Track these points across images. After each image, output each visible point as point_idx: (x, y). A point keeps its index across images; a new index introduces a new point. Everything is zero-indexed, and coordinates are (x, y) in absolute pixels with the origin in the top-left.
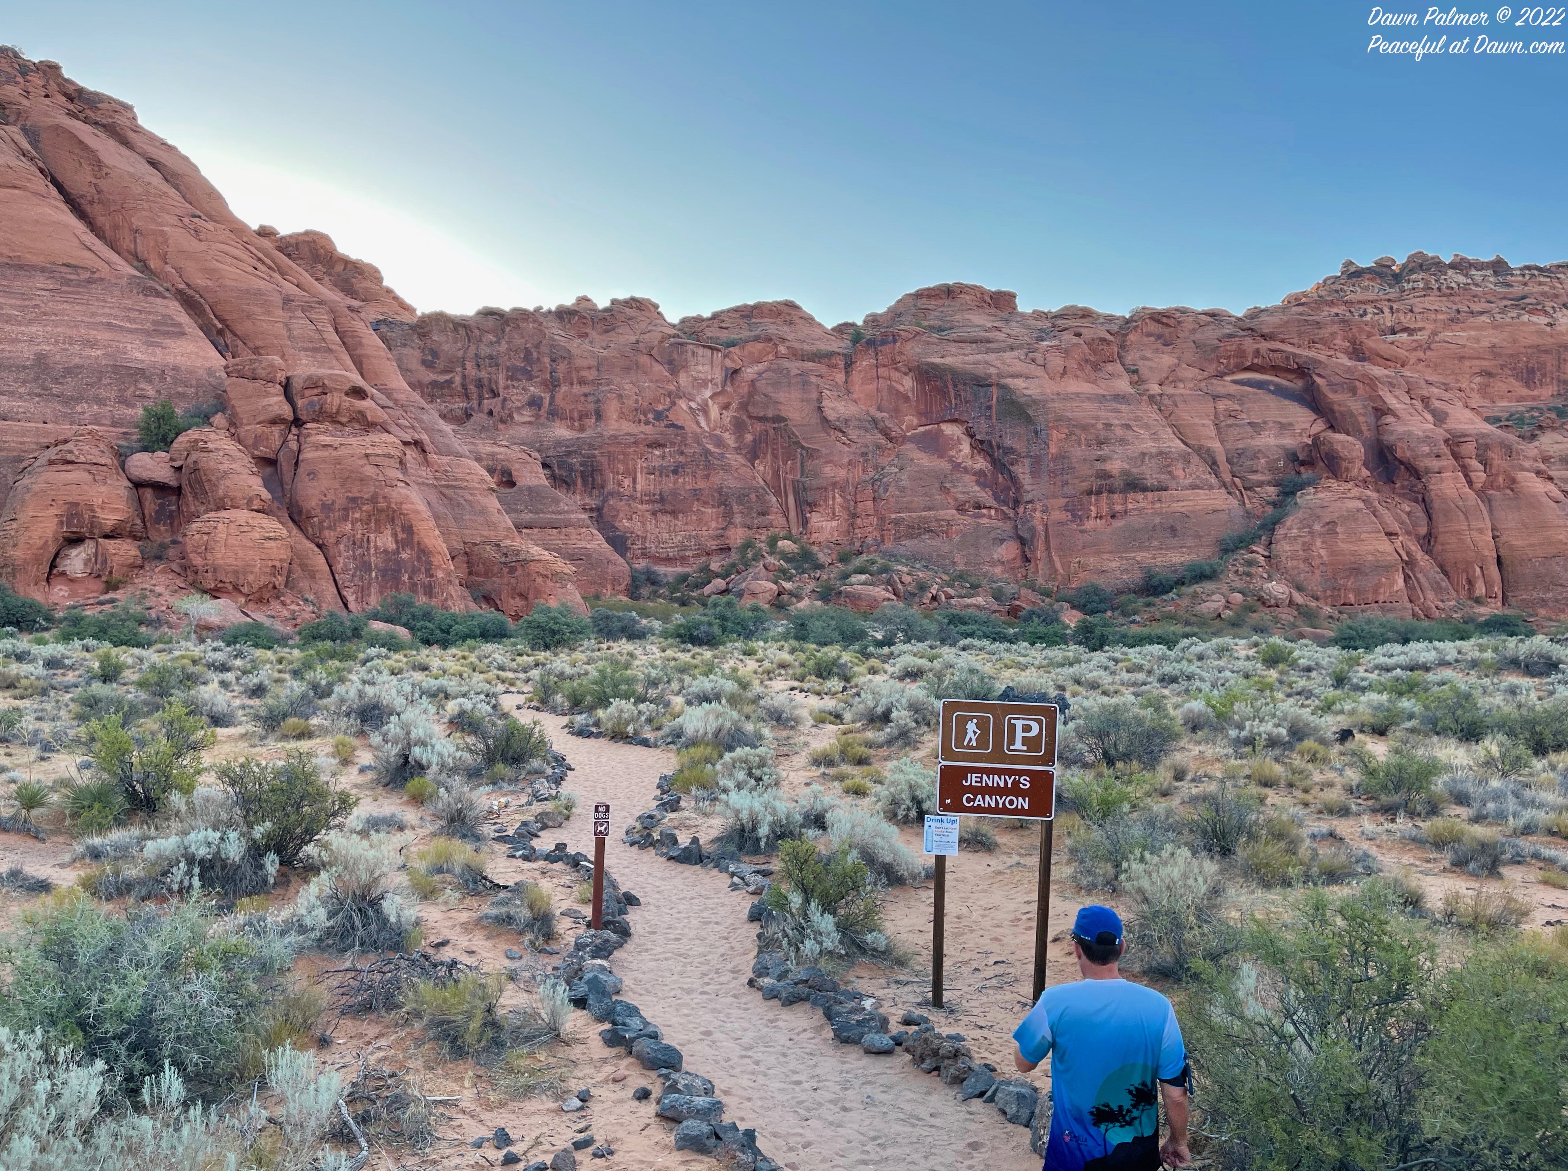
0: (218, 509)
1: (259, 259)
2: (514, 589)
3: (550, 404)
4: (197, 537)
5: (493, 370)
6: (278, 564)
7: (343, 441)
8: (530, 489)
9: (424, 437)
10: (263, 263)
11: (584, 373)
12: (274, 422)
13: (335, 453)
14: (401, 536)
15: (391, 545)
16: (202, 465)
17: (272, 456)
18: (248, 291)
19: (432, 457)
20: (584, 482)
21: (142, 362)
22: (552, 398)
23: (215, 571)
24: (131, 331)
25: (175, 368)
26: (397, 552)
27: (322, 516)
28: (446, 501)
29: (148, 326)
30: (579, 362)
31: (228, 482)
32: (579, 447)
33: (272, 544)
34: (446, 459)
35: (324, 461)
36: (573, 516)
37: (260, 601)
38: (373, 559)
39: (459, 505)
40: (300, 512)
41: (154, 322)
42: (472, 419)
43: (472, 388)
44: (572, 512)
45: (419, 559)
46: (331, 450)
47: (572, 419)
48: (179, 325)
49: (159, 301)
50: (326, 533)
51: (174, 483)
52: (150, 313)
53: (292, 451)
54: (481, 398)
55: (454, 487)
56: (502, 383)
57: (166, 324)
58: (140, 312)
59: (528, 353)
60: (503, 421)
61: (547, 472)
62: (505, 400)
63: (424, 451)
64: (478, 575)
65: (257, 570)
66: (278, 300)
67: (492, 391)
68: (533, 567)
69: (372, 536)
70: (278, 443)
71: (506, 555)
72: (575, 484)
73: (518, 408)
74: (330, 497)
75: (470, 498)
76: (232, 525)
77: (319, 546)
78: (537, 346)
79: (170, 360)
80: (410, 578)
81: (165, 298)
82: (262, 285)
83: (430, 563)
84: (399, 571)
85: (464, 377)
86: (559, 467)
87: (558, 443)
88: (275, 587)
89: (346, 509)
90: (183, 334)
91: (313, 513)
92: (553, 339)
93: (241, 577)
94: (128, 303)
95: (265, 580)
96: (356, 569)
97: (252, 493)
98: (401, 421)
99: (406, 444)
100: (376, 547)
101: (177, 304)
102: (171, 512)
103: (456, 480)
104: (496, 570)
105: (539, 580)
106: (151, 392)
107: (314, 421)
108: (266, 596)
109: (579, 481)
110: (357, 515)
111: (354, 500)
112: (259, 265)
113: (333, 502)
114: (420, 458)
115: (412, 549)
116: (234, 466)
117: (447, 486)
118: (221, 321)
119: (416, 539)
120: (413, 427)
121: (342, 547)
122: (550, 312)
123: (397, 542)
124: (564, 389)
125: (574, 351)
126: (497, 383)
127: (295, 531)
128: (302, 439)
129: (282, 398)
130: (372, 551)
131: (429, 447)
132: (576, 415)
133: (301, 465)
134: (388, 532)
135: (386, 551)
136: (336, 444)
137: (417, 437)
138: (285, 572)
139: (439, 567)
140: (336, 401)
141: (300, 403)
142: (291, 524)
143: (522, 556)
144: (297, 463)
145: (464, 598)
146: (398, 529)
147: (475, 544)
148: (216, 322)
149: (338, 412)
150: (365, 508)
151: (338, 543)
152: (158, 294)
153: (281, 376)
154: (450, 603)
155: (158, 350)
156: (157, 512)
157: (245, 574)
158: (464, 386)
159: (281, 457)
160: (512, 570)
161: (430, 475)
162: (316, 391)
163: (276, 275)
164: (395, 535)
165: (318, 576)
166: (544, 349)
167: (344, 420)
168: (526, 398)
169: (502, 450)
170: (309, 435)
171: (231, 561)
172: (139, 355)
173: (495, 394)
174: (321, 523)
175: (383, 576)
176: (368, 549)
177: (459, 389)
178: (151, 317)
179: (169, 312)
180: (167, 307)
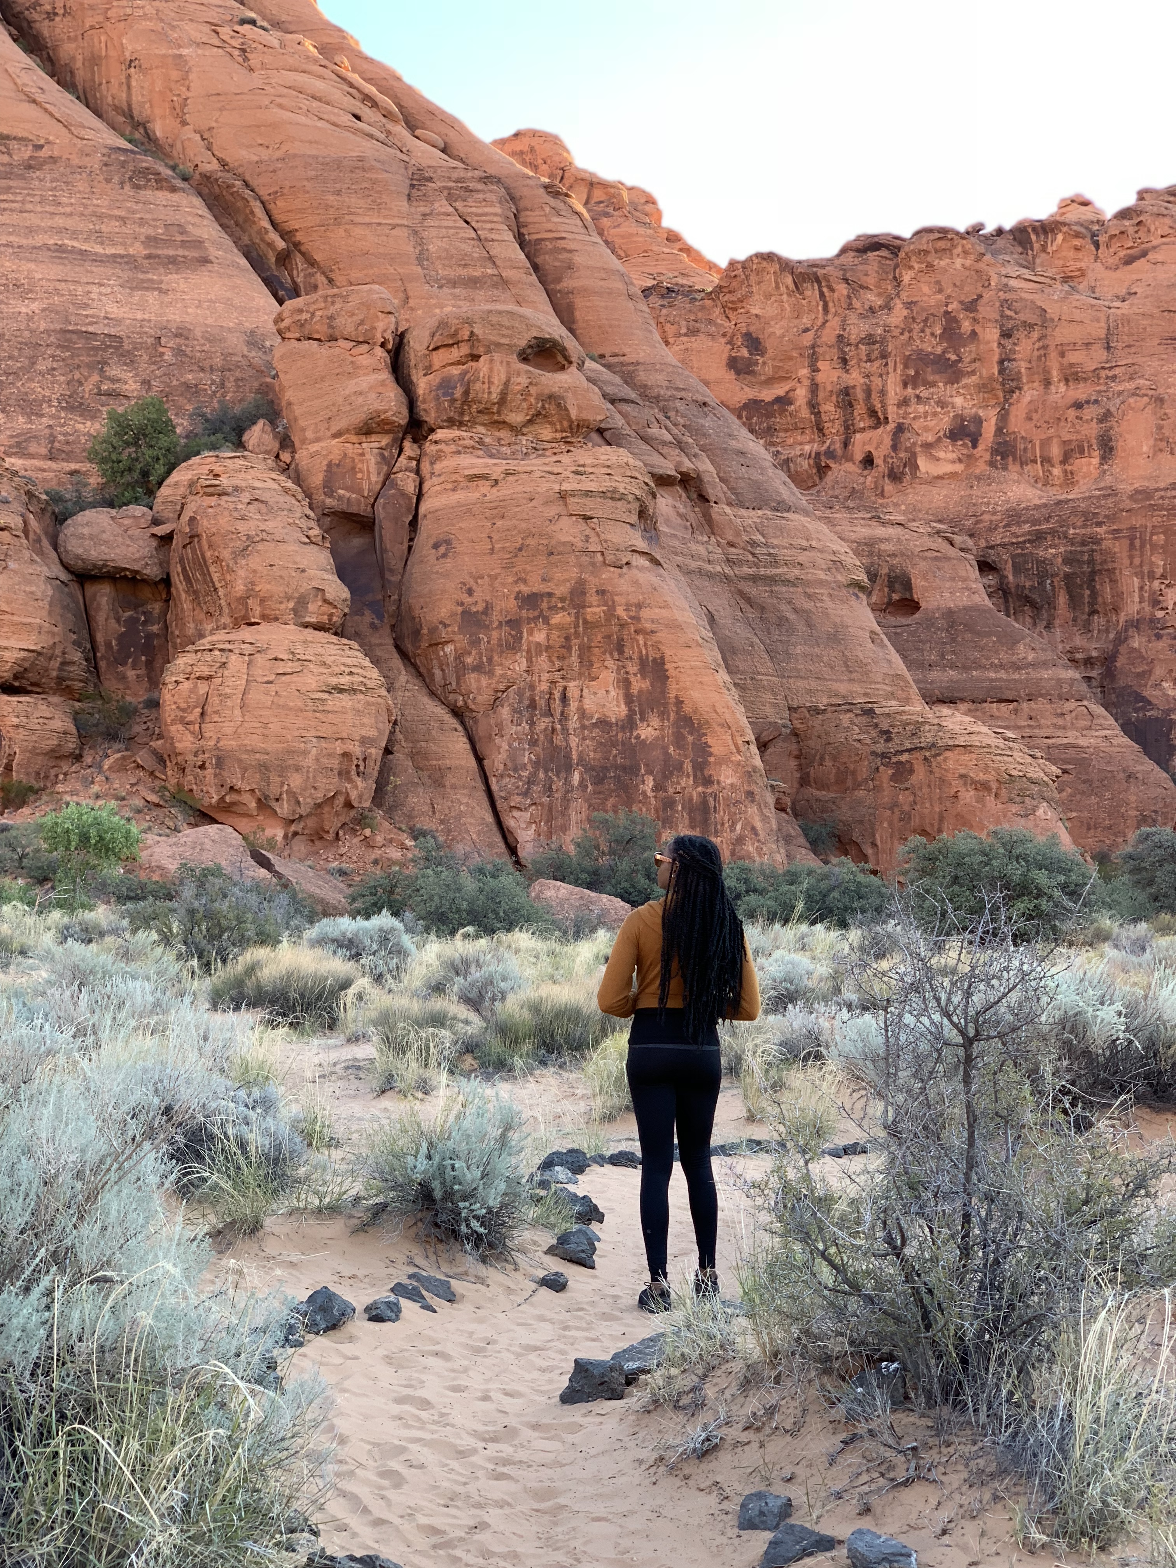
0: (236, 625)
1: (367, 98)
2: (906, 818)
3: (999, 431)
4: (186, 685)
5: (874, 367)
6: (357, 750)
7: (513, 465)
8: (949, 614)
9: (705, 466)
10: (375, 104)
11: (1073, 357)
12: (366, 430)
13: (494, 494)
14: (639, 684)
15: (617, 710)
16: (204, 524)
17: (363, 509)
18: (338, 164)
19: (722, 511)
20: (1074, 602)
21: (119, 321)
22: (1003, 417)
23: (220, 763)
24: (99, 260)
25: (182, 333)
26: (629, 723)
27: (462, 640)
28: (752, 614)
29: (137, 249)
30: (1062, 334)
31: (255, 562)
32: (1062, 523)
33: (345, 701)
34: (752, 517)
35: (468, 511)
36: (1046, 674)
37: (318, 836)
38: (574, 741)
39: (782, 621)
40: (417, 633)
41: (151, 240)
42: (830, 477)
43: (828, 408)
44: (1045, 664)
45: (679, 740)
46: (484, 487)
47: (1046, 460)
48: (199, 243)
49: (163, 196)
50: (472, 680)
51: (152, 571)
52: (142, 222)
53: (403, 494)
54: (849, 430)
55: (772, 580)
56: (894, 390)
57: (169, 242)
58: (123, 220)
59: (951, 320)
60: (895, 476)
61: (992, 579)
62: (900, 429)
63: (703, 498)
64: (822, 786)
65: (309, 762)
66: (399, 180)
67: (873, 413)
68: (953, 762)
69: (573, 687)
70: (376, 479)
71: (887, 735)
72: (1051, 604)
73: (927, 446)
74: (481, 595)
75: (808, 605)
76: (259, 659)
77: (457, 713)
78: (971, 306)
79: (174, 316)
80: (657, 788)
81: (173, 189)
82: (369, 148)
83: (703, 750)
84: (633, 770)
85: (814, 388)
86: (1018, 569)
87: (1014, 516)
88: (349, 805)
89: (514, 623)
90: (205, 261)
91: (444, 634)
92: (1006, 288)
93: (275, 779)
94: (101, 203)
95: (327, 785)
96: (536, 764)
97: (305, 587)
98: (654, 431)
99: (663, 481)
100: (583, 713)
101: (197, 201)
102: (149, 637)
103: (775, 563)
104: (864, 771)
105: (968, 796)
106: (132, 386)
107: (451, 423)
108: (332, 823)
109: (1062, 599)
110: (540, 637)
111: (531, 600)
112: (366, 111)
113: (488, 608)
114: (694, 515)
115: (663, 715)
116: (270, 526)
117: (754, 579)
118: (285, 235)
119: (673, 691)
120: (680, 445)
121: (505, 712)
122: (1000, 232)
123: (629, 699)
124: (1029, 394)
125: (1053, 311)
126: (883, 393)
127: (404, 677)
128: (425, 467)
129: (385, 375)
130: (573, 723)
131: (715, 489)
132: (1055, 451)
133: (424, 526)
134: (608, 676)
135: (603, 723)
136: (497, 472)
137: (687, 465)
138: (374, 770)
139: (723, 761)
140: (499, 377)
141: (422, 384)
142: (396, 662)
143: (927, 737)
144: (414, 524)
145: (788, 839)
146: (633, 668)
147: (816, 711)
148: (274, 236)
149: (503, 400)
150: (557, 619)
151: (495, 703)
152: (161, 183)
153: (384, 328)
154: (750, 847)
155: (152, 297)
156: (121, 638)
157: (283, 770)
158: (813, 406)
159: (380, 512)
160: (902, 772)
161: (718, 554)
162: (455, 353)
163: (400, 130)
164: (625, 683)
165: (450, 780)
166: (988, 311)
167: (516, 418)
168: (945, 422)
169: (891, 531)
170: (438, 457)
171: (254, 741)
172: (114, 310)
173: (877, 419)
174: (459, 657)
175: (599, 781)
176: (564, 717)
177: (805, 413)
178: (146, 231)
179: (179, 218)
180: (177, 208)
